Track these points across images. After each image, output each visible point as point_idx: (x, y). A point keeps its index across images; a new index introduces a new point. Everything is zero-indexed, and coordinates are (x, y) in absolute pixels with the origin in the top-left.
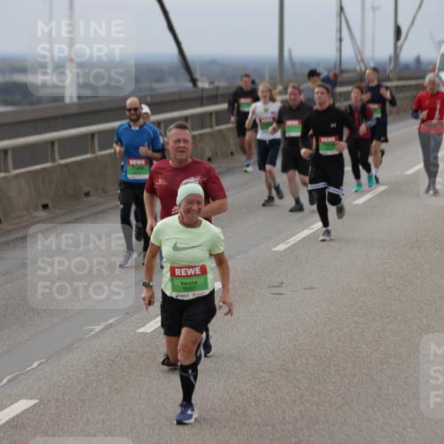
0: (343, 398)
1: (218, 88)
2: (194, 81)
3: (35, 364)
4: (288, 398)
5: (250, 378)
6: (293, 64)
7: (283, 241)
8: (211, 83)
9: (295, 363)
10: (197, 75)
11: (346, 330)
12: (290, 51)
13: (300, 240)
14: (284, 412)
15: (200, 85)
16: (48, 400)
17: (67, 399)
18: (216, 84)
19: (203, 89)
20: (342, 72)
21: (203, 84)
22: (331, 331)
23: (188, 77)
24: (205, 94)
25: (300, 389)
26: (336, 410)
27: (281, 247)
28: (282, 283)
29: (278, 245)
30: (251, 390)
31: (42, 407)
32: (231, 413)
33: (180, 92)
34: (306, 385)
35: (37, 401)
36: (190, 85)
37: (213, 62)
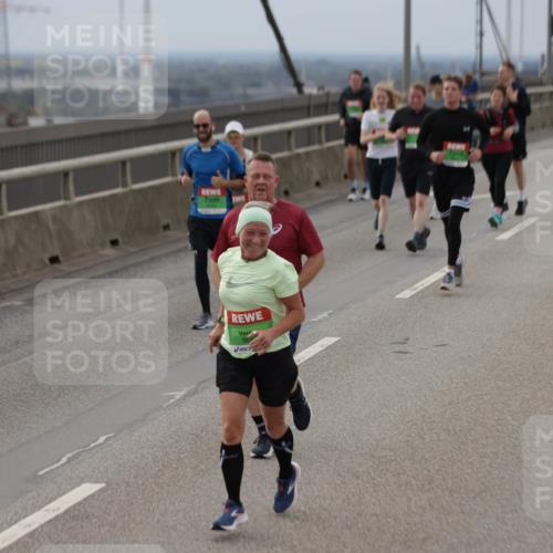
0: (483, 483)
1: (328, 95)
2: (299, 86)
3: (102, 439)
4: (413, 482)
5: (368, 457)
6: (422, 65)
7: (409, 286)
8: (321, 88)
9: (422, 439)
10: (303, 78)
11: (485, 397)
12: (418, 48)
13: (431, 285)
14: (410, 499)
15: (307, 90)
16: (118, 485)
17: (141, 482)
18: (327, 89)
19: (310, 96)
20: (483, 74)
21: (310, 90)
22: (469, 399)
23: (292, 81)
24: (313, 102)
25: (429, 471)
26: (474, 498)
27: (407, 294)
28: (407, 339)
29: (402, 290)
30: (369, 473)
31: (109, 492)
32: (344, 501)
33: (282, 100)
34: (437, 466)
35: (103, 485)
36: (294, 91)
37: (322, 63)
